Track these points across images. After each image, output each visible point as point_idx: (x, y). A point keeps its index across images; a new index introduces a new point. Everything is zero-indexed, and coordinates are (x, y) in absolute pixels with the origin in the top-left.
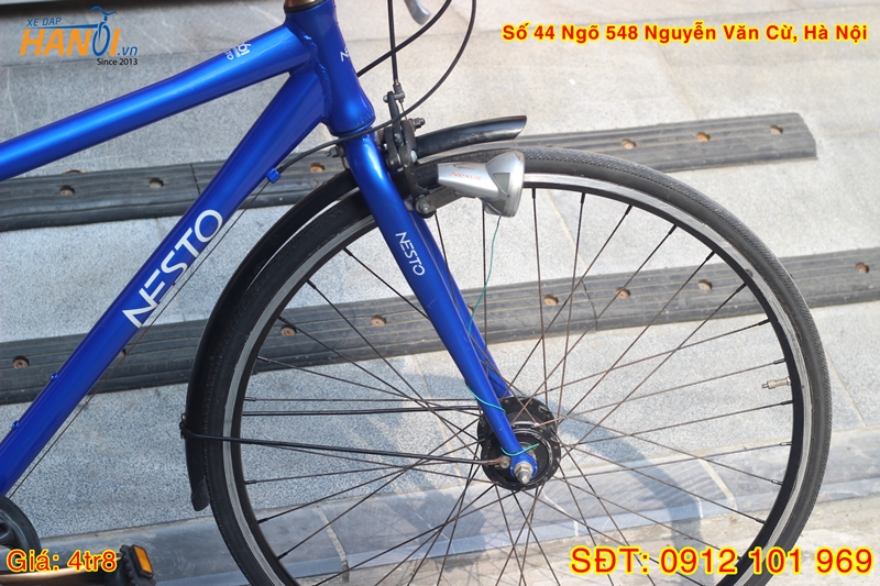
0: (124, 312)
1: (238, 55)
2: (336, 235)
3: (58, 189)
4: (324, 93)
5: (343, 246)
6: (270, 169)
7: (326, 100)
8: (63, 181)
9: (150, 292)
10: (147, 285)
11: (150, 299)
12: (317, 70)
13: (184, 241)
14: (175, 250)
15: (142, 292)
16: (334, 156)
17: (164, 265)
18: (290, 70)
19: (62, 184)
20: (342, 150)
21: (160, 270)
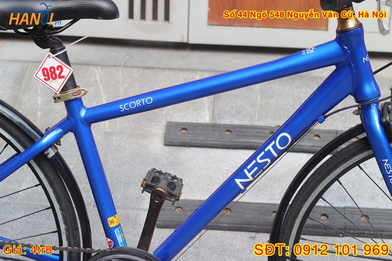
0: (235, 180)
1: (308, 53)
2: (354, 157)
3: (269, 133)
4: (353, 78)
5: (357, 164)
6: (320, 116)
7: (353, 82)
8: (272, 129)
9: (249, 171)
10: (248, 167)
11: (249, 175)
12: (350, 66)
13: (270, 147)
14: (264, 151)
15: (246, 171)
16: (357, 114)
17: (258, 158)
18: (336, 64)
19: (271, 131)
20: (360, 111)
21: (256, 160)
